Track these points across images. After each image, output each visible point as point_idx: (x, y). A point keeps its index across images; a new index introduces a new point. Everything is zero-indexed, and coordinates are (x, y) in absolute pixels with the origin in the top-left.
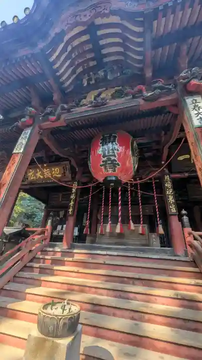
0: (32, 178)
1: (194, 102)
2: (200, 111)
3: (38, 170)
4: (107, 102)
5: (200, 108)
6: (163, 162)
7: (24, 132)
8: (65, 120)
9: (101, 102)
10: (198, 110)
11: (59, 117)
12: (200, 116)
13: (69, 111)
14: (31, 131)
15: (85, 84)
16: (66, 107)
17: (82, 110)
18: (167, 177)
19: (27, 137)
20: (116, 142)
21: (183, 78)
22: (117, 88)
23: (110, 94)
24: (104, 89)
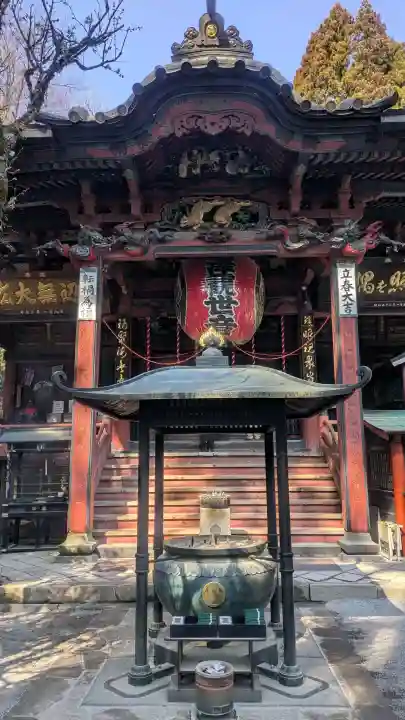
1: (346, 274)
2: (349, 293)
3: (21, 284)
4: (228, 238)
5: (350, 286)
6: (304, 288)
7: (82, 275)
8: (154, 253)
9: (220, 239)
10: (347, 290)
11: (145, 251)
12: (348, 300)
13: (162, 241)
14: (98, 275)
15: (183, 174)
16: (160, 235)
17: (185, 241)
18: (308, 320)
19: (95, 287)
20: (234, 289)
21: (337, 243)
22: (242, 203)
23: (230, 212)
24: (222, 203)
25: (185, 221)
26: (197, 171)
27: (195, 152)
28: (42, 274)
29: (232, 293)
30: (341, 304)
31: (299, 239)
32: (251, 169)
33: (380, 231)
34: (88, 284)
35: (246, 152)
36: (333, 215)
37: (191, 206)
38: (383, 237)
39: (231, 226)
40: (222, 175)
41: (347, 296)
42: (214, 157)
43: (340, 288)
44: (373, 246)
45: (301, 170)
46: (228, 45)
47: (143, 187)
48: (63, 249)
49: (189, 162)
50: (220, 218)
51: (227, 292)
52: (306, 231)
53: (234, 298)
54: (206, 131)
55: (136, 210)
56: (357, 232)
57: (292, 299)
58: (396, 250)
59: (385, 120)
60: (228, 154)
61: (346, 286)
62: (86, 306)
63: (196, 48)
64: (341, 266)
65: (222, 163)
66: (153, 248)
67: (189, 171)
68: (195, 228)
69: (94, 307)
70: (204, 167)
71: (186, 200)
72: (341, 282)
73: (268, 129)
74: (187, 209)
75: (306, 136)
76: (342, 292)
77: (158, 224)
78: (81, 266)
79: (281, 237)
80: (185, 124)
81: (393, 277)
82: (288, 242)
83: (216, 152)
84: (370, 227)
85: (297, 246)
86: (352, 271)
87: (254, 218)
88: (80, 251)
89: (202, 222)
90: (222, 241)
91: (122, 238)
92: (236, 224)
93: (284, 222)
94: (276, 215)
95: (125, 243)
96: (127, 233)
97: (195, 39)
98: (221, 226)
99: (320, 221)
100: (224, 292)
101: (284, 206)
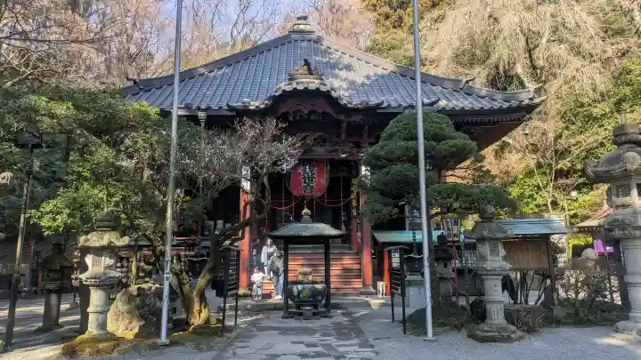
4: (313, 150)
15: (291, 119)
22: (319, 134)
23: (313, 138)
24: (309, 133)
26: (298, 118)
31: (345, 152)
36: (361, 140)
39: (313, 146)
49: (294, 114)
50: (308, 141)
52: (347, 149)
53: (314, 176)
59: (378, 111)
63: (298, 75)
65: (309, 114)
67: (294, 118)
70: (301, 116)
79: (336, 151)
82: (340, 154)
85: (344, 156)
87: (325, 141)
90: (310, 152)
92: (316, 144)
94: (334, 139)
97: (298, 71)
99: (354, 143)
101: (339, 136)
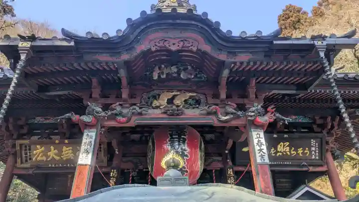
0: (39, 158)
1: (258, 136)
2: (262, 148)
3: (52, 147)
4: (182, 113)
5: (262, 144)
6: (227, 152)
7: (85, 134)
8: (135, 121)
9: (177, 113)
10: (260, 146)
11: (129, 120)
12: (261, 153)
13: (140, 114)
14: (96, 134)
15: (156, 77)
16: (139, 111)
17: (155, 114)
18: (230, 172)
19: (93, 143)
20: (186, 147)
21: (251, 116)
22: (191, 94)
23: (184, 99)
24: (179, 93)
25: (156, 103)
26: (164, 76)
27: (163, 66)
28: (66, 141)
29: (185, 150)
30: (258, 155)
31: (227, 114)
32: (196, 76)
33: (275, 111)
34: (88, 140)
35: (192, 67)
36: (246, 101)
37: (159, 95)
38: (278, 115)
39: (183, 107)
40: (178, 79)
41: (261, 150)
42: (174, 69)
43: (255, 145)
44: (272, 120)
45: (226, 73)
46: (182, 6)
47: (131, 83)
48: (75, 118)
49: (159, 72)
50: (177, 102)
51: (182, 149)
52: (230, 109)
53: (186, 153)
54: (169, 48)
55: (125, 95)
56: (262, 110)
57: (220, 158)
58: (286, 123)
59: (275, 42)
60: (182, 68)
61: (260, 144)
62: (84, 155)
63: (165, 7)
64: (254, 131)
65: (179, 73)
66: (134, 118)
67: (159, 76)
68: (161, 107)
69: (90, 156)
70: (167, 74)
71: (156, 92)
72: (256, 141)
73: (207, 48)
74: (157, 97)
75: (229, 52)
76: (257, 148)
77: (138, 105)
78: (85, 129)
79: (215, 113)
80: (157, 44)
81: (279, 146)
82: (220, 116)
83: (175, 66)
84: (269, 108)
85: (225, 118)
86: (262, 134)
87: (198, 102)
88: (86, 119)
89: (166, 104)
90: (178, 115)
91: (114, 112)
92: (187, 106)
93: (217, 105)
94: (211, 101)
95: (116, 115)
96: (119, 109)
97: (165, 3)
98: (178, 106)
99: (239, 105)
100: (180, 149)
101: (216, 96)
